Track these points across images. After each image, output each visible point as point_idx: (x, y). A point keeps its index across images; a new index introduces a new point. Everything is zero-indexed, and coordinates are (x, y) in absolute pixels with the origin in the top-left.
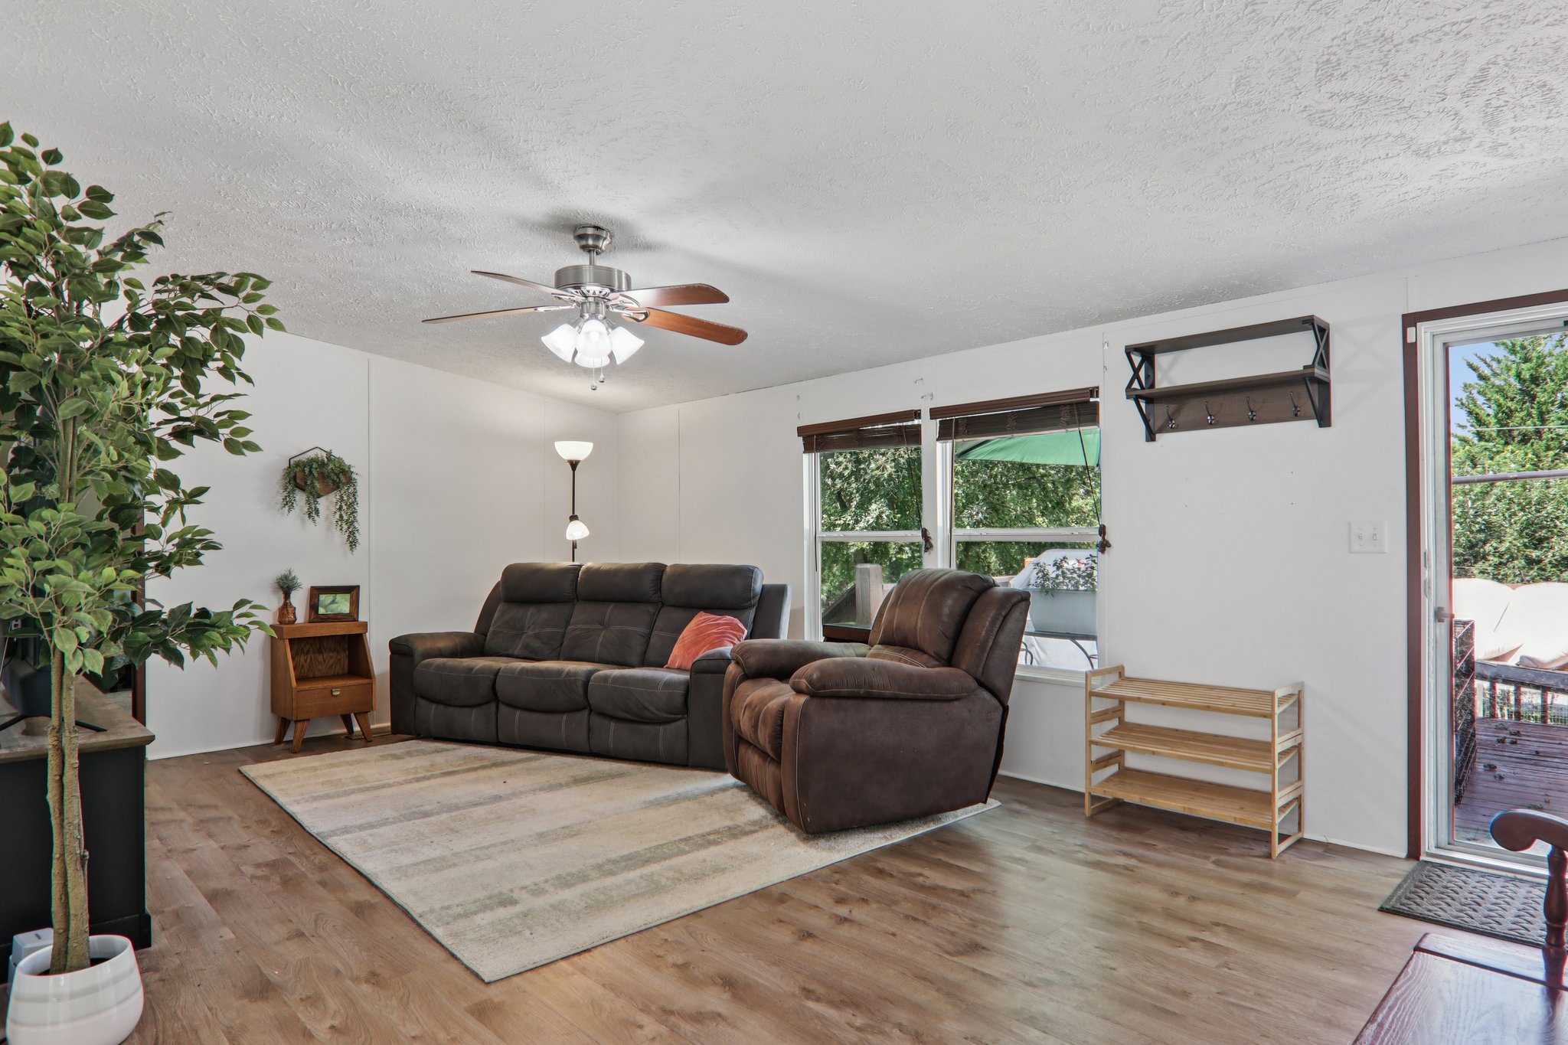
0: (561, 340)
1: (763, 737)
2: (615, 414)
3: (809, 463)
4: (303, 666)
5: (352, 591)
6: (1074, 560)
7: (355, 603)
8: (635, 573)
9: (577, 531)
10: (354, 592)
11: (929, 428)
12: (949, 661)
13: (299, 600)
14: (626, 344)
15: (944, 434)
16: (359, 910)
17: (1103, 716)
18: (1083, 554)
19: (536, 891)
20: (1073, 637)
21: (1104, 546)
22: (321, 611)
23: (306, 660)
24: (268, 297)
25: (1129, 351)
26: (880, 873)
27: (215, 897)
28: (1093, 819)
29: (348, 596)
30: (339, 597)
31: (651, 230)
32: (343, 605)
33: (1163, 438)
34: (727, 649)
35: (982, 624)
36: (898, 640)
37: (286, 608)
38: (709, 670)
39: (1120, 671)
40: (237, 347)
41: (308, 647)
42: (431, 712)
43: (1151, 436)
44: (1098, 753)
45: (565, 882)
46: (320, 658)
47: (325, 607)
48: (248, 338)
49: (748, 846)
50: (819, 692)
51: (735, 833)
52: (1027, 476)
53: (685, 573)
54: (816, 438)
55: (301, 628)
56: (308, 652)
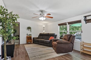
0: (40, 19)
1: (54, 46)
2: (47, 24)
3: (59, 26)
4: (28, 39)
6: (79, 33)
8: (47, 34)
9: (44, 31)
11: (67, 24)
12: (69, 41)
13: (28, 35)
14: (45, 19)
15: (68, 24)
16: (26, 56)
17: (82, 46)
18: (80, 33)
19: (37, 56)
20: (79, 39)
21: (82, 32)
24: (18, 16)
25: (84, 17)
26: (62, 57)
27: (19, 54)
28: (81, 54)
31: (46, 11)
32: (30, 35)
33: (87, 24)
34: (52, 39)
35: (71, 38)
36: (65, 39)
38: (51, 40)
39: (83, 42)
40: (16, 19)
42: (35, 42)
43: (86, 23)
44: (81, 49)
45: (39, 55)
48: (17, 19)
49: (53, 54)
50: (58, 43)
51: (52, 52)
52: (76, 27)
53: (50, 34)
54: (59, 25)
55: (28, 37)
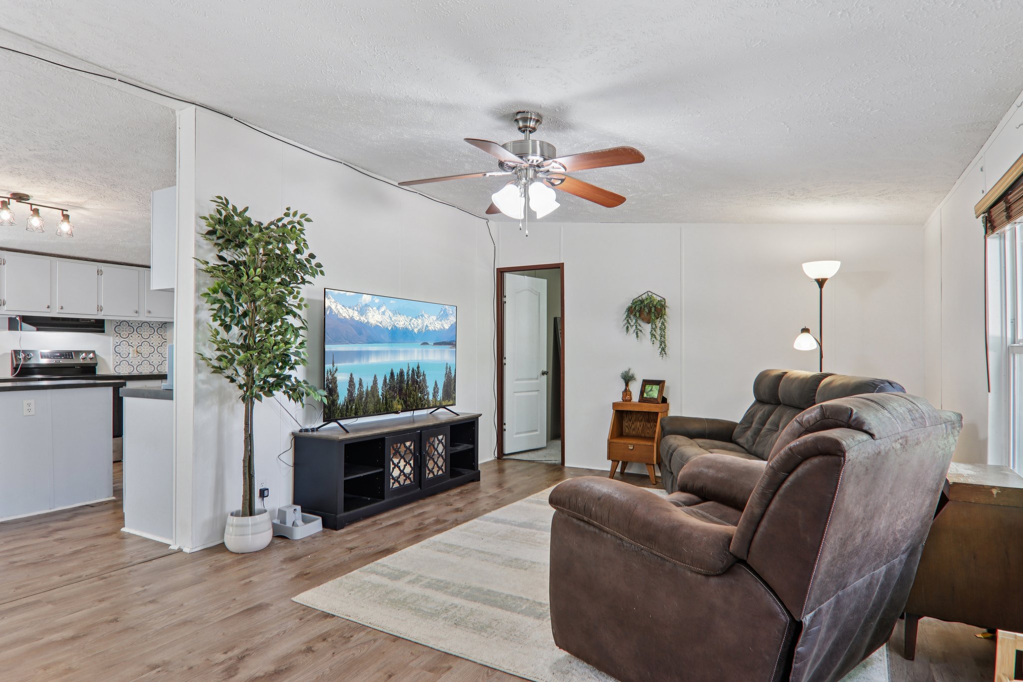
4: (639, 429)
5: (660, 383)
7: (661, 391)
10: (661, 385)
22: (645, 395)
23: (640, 426)
29: (658, 387)
30: (654, 386)
32: (656, 392)
37: (627, 392)
41: (641, 417)
46: (649, 425)
47: (647, 393)
55: (635, 405)
56: (642, 420)
